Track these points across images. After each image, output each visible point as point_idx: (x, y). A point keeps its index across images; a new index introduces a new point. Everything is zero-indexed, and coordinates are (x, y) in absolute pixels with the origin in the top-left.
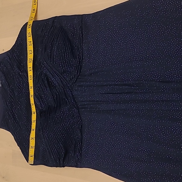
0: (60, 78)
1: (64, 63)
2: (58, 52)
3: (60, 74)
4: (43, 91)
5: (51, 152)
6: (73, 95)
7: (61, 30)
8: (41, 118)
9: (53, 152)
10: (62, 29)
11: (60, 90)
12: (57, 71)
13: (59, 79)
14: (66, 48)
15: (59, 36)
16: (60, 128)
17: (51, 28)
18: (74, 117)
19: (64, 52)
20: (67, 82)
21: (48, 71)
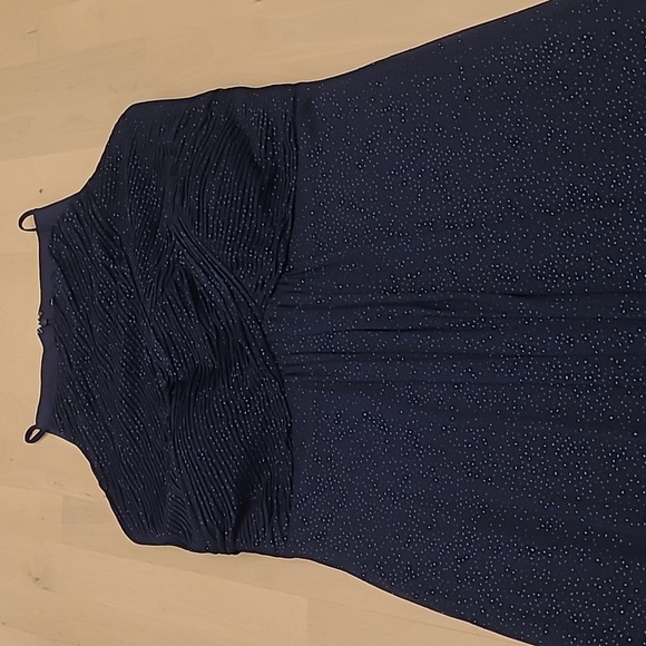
0: (226, 283)
1: (239, 236)
2: (221, 203)
3: (225, 270)
4: (178, 320)
5: (196, 506)
6: (264, 336)
7: (231, 134)
8: (171, 402)
9: (203, 507)
10: (234, 129)
11: (228, 317)
12: (216, 261)
13: (223, 284)
14: (244, 191)
15: (225, 153)
16: (227, 435)
17: (202, 126)
18: (269, 402)
19: (239, 203)
20: (246, 296)
21: (192, 261)
